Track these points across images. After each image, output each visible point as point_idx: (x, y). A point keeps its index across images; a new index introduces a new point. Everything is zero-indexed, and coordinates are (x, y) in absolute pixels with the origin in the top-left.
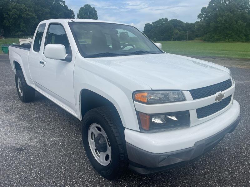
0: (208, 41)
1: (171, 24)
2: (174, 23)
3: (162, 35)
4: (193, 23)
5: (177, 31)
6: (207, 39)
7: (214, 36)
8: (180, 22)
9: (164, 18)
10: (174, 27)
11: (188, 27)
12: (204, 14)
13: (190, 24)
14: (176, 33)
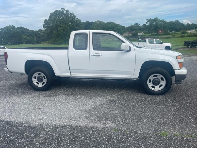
0: (54, 44)
1: (19, 31)
2: (21, 29)
3: (12, 40)
4: (37, 30)
5: (26, 36)
6: (53, 43)
7: (58, 40)
8: (26, 29)
9: (11, 25)
10: (22, 33)
11: (33, 33)
12: (47, 25)
13: (35, 31)
14: (25, 38)
